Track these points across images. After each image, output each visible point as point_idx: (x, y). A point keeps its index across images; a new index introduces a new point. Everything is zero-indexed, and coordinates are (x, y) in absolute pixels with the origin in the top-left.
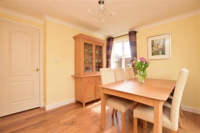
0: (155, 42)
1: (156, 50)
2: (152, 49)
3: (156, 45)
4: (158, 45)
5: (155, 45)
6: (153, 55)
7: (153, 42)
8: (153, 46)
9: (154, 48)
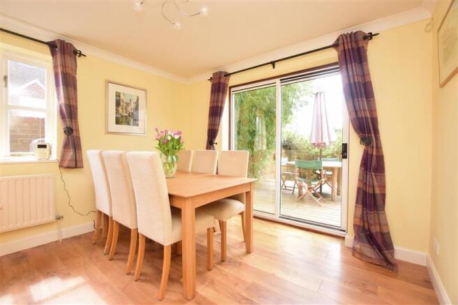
0: (122, 97)
1: (125, 114)
2: (117, 112)
3: (125, 104)
4: (128, 104)
5: (121, 103)
6: (118, 122)
7: (119, 97)
8: (118, 104)
9: (120, 109)
